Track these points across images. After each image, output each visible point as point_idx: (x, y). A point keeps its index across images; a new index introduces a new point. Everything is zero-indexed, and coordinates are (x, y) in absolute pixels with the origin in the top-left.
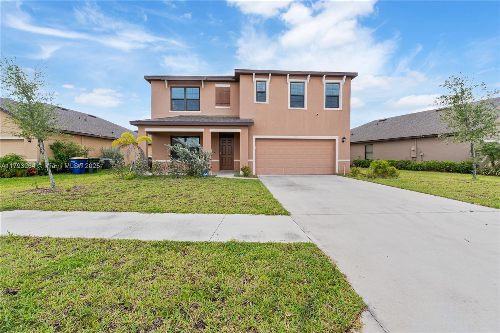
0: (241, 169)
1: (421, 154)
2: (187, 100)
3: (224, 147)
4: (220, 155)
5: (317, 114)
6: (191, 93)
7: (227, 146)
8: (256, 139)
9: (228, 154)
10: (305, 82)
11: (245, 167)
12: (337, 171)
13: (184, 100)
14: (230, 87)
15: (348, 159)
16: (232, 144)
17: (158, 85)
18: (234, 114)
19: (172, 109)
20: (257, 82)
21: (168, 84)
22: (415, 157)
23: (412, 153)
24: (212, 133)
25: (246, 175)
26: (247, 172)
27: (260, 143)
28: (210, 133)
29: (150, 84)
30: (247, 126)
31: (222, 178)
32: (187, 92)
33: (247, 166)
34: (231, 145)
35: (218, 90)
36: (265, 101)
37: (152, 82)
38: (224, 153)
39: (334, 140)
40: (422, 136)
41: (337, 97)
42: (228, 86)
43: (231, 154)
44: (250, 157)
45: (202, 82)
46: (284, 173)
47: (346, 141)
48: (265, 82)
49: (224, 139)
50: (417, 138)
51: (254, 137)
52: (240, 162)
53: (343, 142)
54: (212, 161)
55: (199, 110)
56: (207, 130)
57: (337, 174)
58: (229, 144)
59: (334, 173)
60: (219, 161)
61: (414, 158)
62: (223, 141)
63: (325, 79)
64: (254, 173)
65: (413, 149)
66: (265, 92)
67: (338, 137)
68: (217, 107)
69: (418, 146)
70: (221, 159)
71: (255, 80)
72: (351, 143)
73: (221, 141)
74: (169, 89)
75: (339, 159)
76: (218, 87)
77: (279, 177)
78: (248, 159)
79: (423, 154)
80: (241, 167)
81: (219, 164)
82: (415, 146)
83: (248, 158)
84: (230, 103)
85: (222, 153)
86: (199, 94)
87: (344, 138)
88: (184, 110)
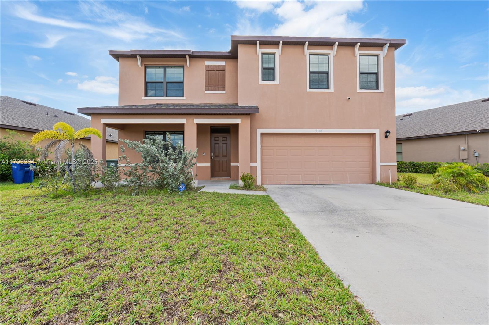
0: (240, 178)
1: (476, 154)
2: (167, 83)
3: (217, 145)
4: (211, 157)
5: (348, 98)
6: (173, 74)
7: (221, 145)
8: (262, 134)
9: (223, 156)
10: (330, 54)
11: (246, 174)
12: (378, 179)
13: (162, 83)
14: (225, 65)
15: (394, 162)
16: (228, 142)
17: (128, 63)
18: (230, 102)
19: (146, 95)
20: (262, 54)
21: (142, 62)
22: (467, 158)
23: (462, 152)
24: (199, 125)
25: (247, 187)
26: (249, 184)
27: (267, 139)
28: (196, 125)
29: (118, 62)
30: (249, 114)
31: (211, 193)
32: (167, 73)
33: (250, 173)
34: (226, 144)
35: (209, 69)
36: (274, 81)
37: (120, 59)
38: (217, 154)
39: (373, 135)
40: (478, 131)
41: (375, 76)
42: (222, 63)
43: (226, 156)
44: (253, 159)
45: (187, 57)
46: (301, 182)
47: (391, 135)
48: (274, 54)
49: (216, 135)
50: (467, 134)
51: (259, 131)
52: (238, 167)
53: (386, 137)
54: (199, 165)
55: (183, 96)
56: (191, 120)
57: (379, 184)
58: (224, 142)
59: (373, 182)
60: (209, 164)
61: (465, 159)
62: (215, 137)
63: (359, 50)
64: (259, 183)
65: (462, 148)
66: (273, 69)
67: (379, 130)
68: (207, 92)
69: (470, 144)
70: (213, 162)
71: (260, 50)
72: (397, 139)
73: (213, 139)
74: (143, 68)
75: (381, 162)
76: (209, 65)
77: (296, 188)
78: (251, 163)
79: (479, 154)
80: (241, 175)
81: (209, 170)
82: (466, 144)
83: (251, 161)
84: (225, 87)
85: (215, 154)
86: (183, 75)
87: (388, 132)
88: (163, 97)
